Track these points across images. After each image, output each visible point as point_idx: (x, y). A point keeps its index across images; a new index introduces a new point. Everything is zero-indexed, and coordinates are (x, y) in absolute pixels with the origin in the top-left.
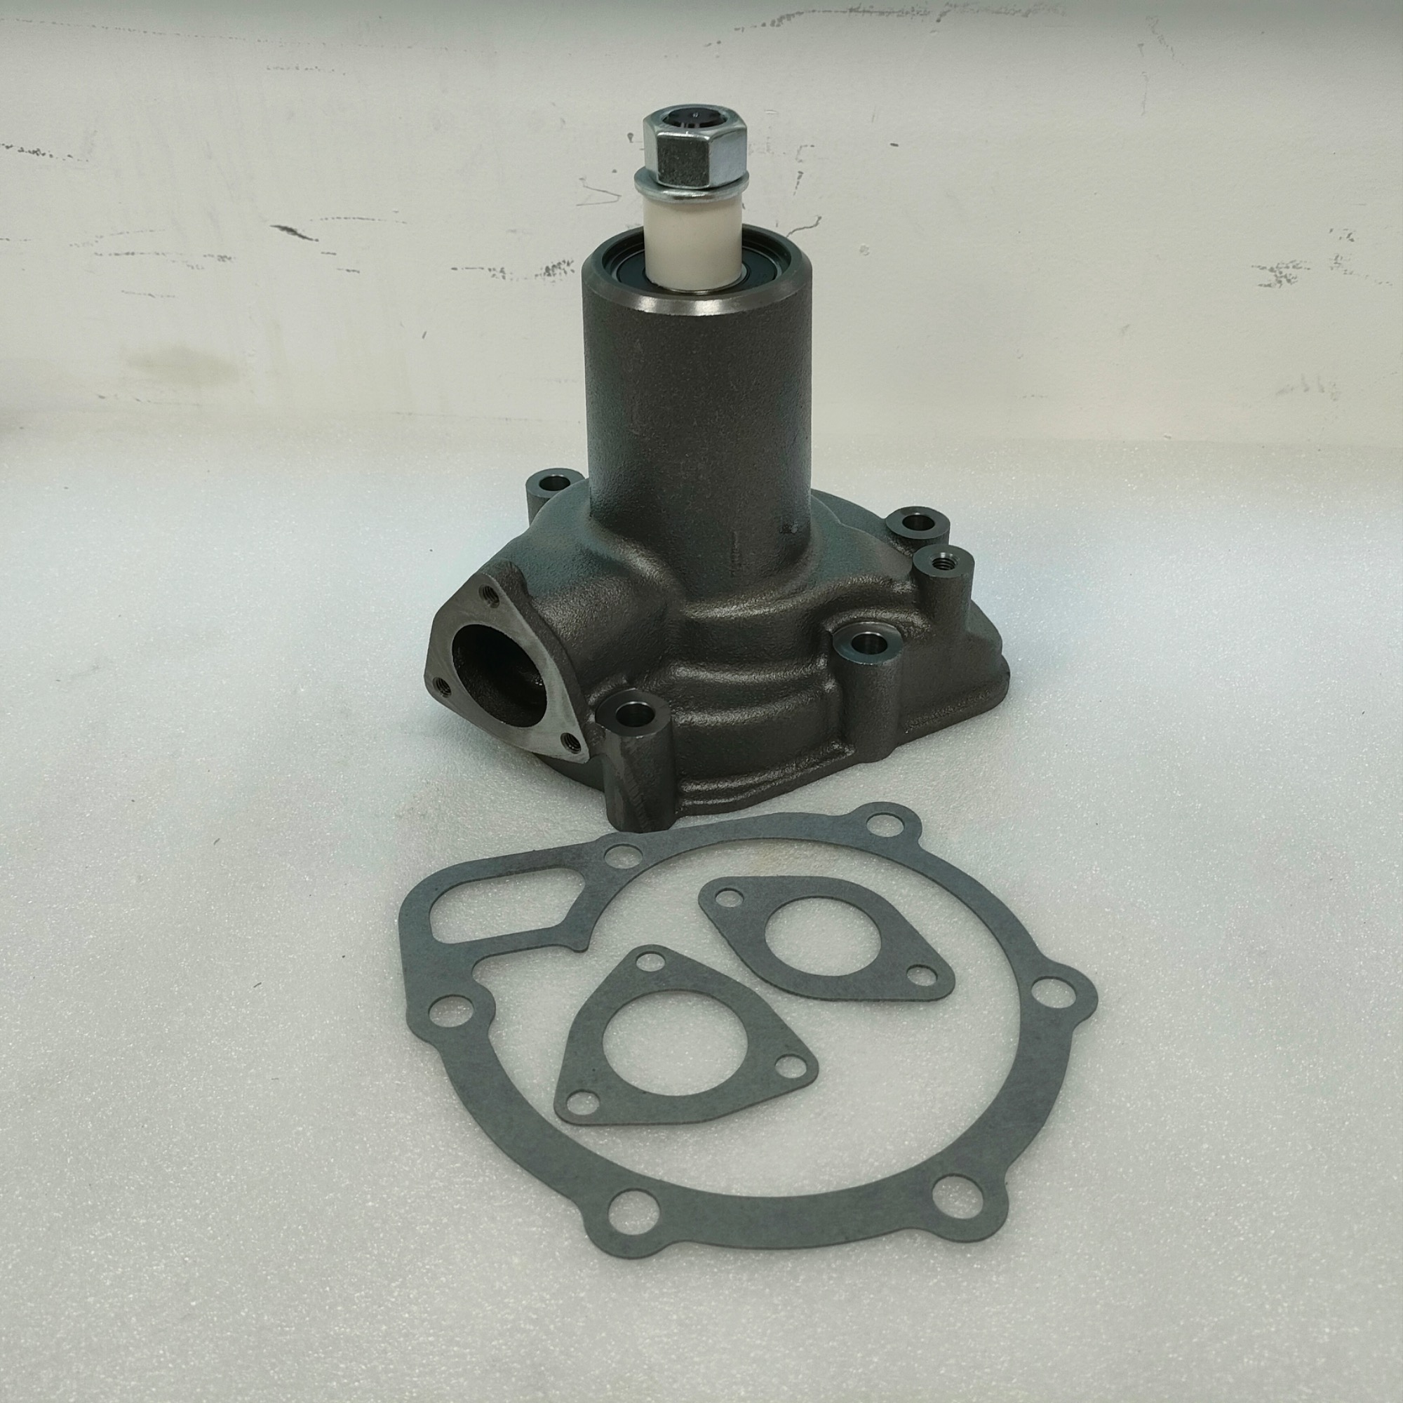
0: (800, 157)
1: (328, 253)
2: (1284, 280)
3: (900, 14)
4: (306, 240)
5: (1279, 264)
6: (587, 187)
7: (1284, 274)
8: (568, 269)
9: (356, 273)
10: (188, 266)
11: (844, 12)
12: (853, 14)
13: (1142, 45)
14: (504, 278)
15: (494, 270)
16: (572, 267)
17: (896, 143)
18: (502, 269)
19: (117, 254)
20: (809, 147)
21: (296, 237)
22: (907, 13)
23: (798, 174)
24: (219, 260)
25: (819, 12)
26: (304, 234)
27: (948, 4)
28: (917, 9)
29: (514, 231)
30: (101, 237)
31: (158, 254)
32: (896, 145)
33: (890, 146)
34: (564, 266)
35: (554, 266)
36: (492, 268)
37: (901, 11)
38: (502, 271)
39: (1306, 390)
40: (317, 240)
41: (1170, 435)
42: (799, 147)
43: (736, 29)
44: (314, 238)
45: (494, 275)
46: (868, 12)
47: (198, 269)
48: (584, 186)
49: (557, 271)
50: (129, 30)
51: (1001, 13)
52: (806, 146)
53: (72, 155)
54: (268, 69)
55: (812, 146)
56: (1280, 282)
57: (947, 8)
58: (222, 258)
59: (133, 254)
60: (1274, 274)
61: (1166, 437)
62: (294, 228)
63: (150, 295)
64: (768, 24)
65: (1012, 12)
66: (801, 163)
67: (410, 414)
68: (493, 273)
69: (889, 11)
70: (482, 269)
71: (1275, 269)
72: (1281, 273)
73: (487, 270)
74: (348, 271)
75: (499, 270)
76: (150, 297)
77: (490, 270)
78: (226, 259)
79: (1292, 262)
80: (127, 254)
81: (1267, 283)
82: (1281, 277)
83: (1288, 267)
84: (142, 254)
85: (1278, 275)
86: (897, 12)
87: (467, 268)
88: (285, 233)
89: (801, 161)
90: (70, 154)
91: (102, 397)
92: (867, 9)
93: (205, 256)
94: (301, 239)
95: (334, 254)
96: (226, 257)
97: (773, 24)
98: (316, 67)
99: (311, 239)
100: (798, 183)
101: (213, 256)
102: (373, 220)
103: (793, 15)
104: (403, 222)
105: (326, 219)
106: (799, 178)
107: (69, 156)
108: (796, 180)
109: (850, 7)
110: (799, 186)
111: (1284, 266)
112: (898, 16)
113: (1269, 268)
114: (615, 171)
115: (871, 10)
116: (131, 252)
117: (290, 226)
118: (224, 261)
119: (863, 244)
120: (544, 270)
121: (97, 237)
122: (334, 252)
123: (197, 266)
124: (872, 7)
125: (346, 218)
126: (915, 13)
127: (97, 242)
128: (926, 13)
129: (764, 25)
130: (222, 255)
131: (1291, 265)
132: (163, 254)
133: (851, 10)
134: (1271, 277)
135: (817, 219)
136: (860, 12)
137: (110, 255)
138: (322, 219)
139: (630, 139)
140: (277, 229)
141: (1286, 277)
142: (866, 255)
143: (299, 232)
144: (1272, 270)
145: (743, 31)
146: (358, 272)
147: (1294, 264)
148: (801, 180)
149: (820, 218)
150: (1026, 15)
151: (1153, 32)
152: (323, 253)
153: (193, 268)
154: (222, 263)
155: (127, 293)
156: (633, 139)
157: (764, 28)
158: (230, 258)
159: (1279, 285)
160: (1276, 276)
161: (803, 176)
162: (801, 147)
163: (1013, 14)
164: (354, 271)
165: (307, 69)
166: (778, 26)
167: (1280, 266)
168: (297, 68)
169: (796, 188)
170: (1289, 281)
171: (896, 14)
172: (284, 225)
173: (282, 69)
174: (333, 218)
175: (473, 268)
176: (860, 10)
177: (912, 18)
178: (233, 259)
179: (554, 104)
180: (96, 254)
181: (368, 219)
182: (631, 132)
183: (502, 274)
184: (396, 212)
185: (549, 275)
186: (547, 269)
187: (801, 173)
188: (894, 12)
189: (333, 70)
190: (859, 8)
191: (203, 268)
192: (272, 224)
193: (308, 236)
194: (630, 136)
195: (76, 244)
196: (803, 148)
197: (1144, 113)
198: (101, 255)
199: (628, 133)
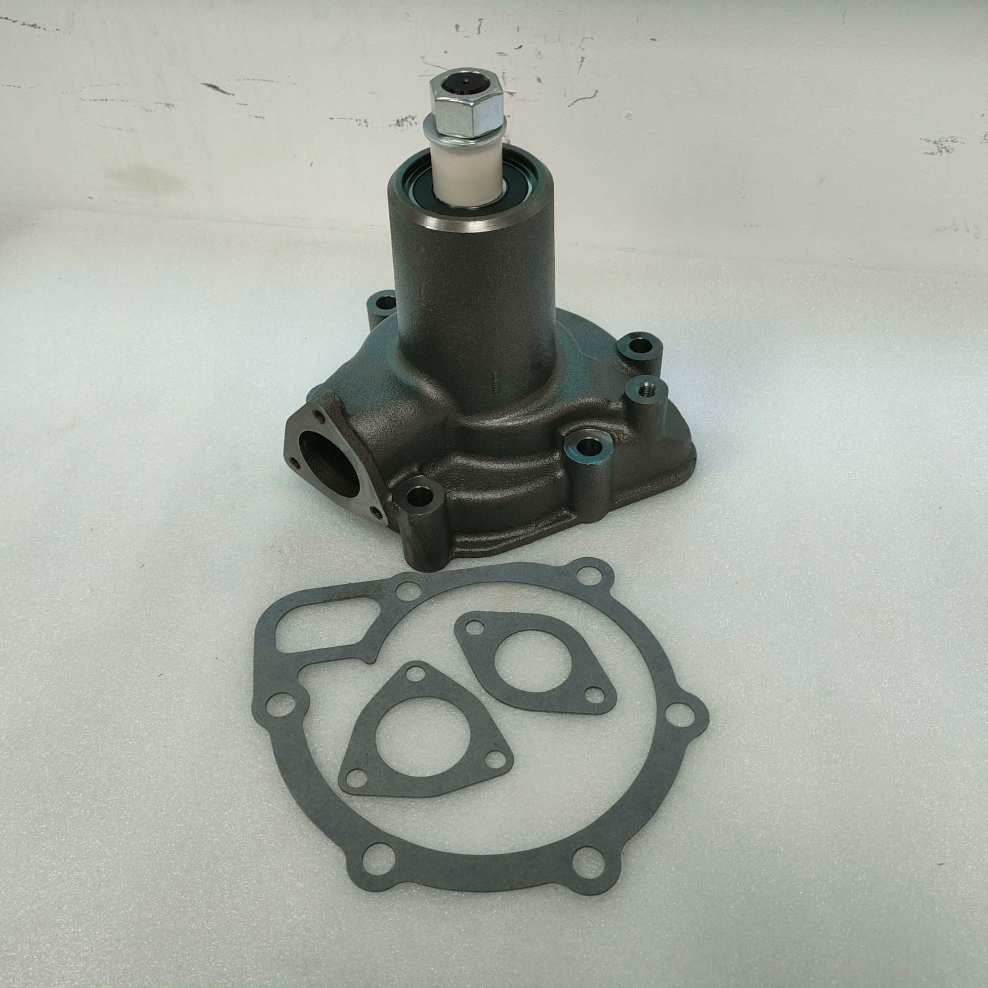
0: (582, 46)
1: (242, 104)
2: (944, 150)
4: (225, 95)
5: (940, 138)
6: (426, 63)
7: (944, 146)
8: (412, 122)
9: (261, 119)
10: (145, 110)
14: (367, 126)
15: (360, 120)
16: (416, 120)
17: (654, 38)
18: (366, 120)
19: (95, 100)
20: (589, 39)
21: (219, 92)
23: (581, 59)
24: (166, 106)
26: (224, 90)
29: (374, 93)
30: (84, 87)
31: (123, 101)
32: (655, 40)
33: (650, 40)
34: (410, 120)
35: (402, 119)
36: (358, 118)
38: (365, 121)
39: (956, 230)
40: (233, 95)
41: (851, 257)
42: (582, 39)
44: (231, 93)
45: (360, 124)
47: (152, 112)
48: (424, 62)
49: (405, 123)
52: (587, 38)
53: (59, 29)
55: (592, 38)
56: (941, 152)
58: (168, 105)
59: (106, 100)
60: (936, 145)
61: (848, 258)
62: (217, 85)
63: (119, 129)
66: (583, 51)
67: (303, 219)
68: (359, 122)
70: (351, 119)
71: (938, 142)
72: (942, 145)
73: (355, 120)
74: (256, 117)
75: (363, 120)
76: (119, 131)
77: (357, 120)
78: (170, 106)
79: (951, 137)
80: (102, 100)
81: (931, 152)
82: (942, 148)
83: (947, 141)
84: (112, 100)
85: (940, 146)
87: (340, 118)
88: (211, 89)
89: (583, 49)
90: (58, 28)
91: (91, 198)
93: (156, 103)
94: (222, 94)
95: (246, 105)
96: (170, 104)
99: (229, 94)
100: (581, 65)
101: (161, 103)
102: (273, 81)
104: (294, 84)
105: (240, 80)
106: (582, 61)
107: (57, 29)
108: (579, 63)
110: (581, 68)
111: (945, 140)
113: (933, 141)
114: (446, 52)
116: (104, 99)
117: (214, 84)
118: (169, 107)
119: (628, 112)
120: (395, 122)
121: (80, 87)
122: (246, 103)
123: (151, 110)
125: (253, 80)
127: (80, 91)
130: (168, 103)
131: (950, 140)
132: (127, 101)
134: (934, 148)
135: (594, 92)
137: (90, 100)
138: (236, 80)
139: (457, 29)
140: (204, 86)
141: (945, 148)
142: (630, 120)
143: (221, 88)
144: (935, 142)
146: (263, 118)
147: (953, 138)
148: (583, 63)
149: (597, 92)
152: (238, 104)
153: (148, 111)
154: (168, 108)
155: (103, 127)
156: (459, 29)
158: (173, 106)
159: (940, 154)
160: (938, 147)
161: (585, 60)
162: (584, 39)
164: (260, 117)
167: (941, 140)
169: (580, 69)
170: (948, 151)
172: (209, 83)
174: (244, 79)
175: (344, 119)
178: (175, 106)
180: (81, 99)
181: (269, 81)
182: (458, 24)
183: (365, 124)
184: (289, 76)
185: (399, 126)
186: (398, 121)
187: (583, 58)
191: (155, 112)
192: (202, 82)
193: (227, 91)
194: (457, 27)
195: (66, 92)
196: (585, 40)
197: (843, 23)
198: (84, 100)
199: (455, 24)
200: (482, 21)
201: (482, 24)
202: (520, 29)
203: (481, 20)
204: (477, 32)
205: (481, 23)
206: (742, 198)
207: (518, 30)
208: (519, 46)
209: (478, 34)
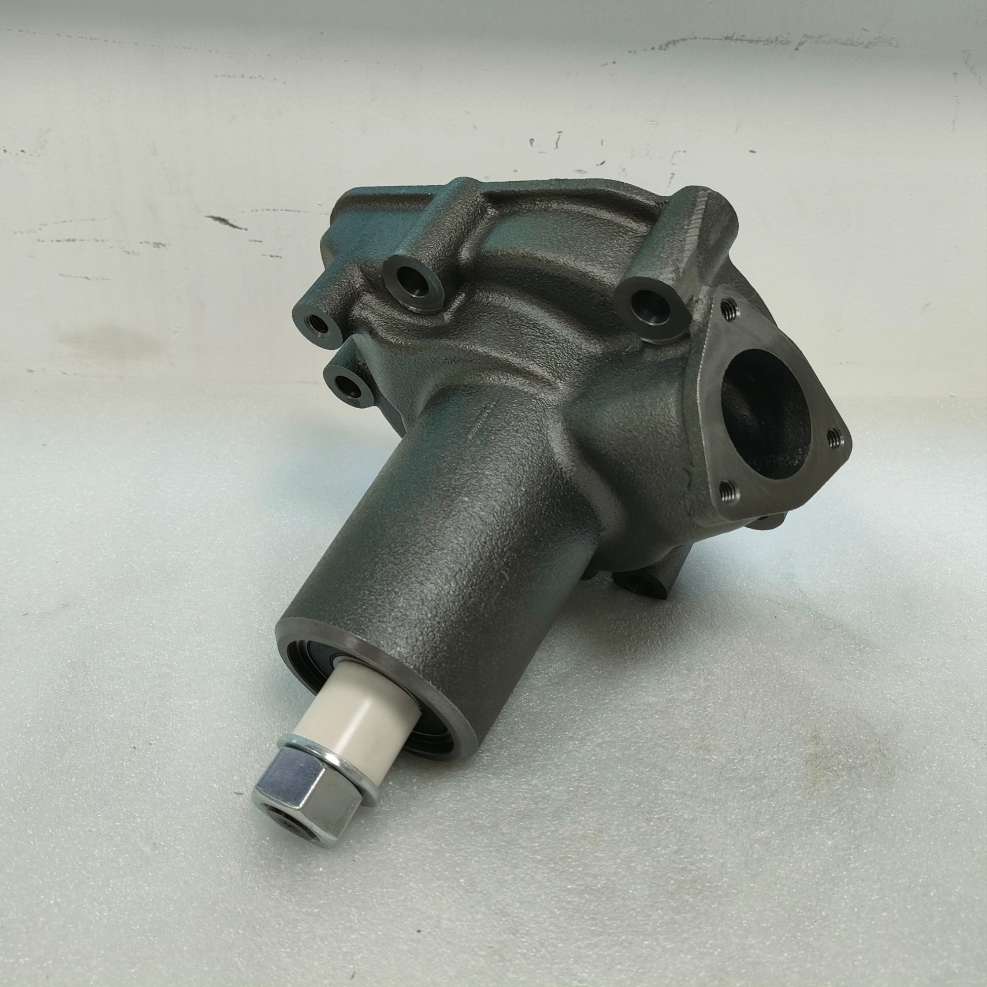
0: (673, 161)
1: (255, 241)
3: (766, 42)
4: (236, 229)
9: (278, 258)
10: (125, 252)
11: (721, 40)
12: (728, 41)
13: (957, 73)
17: (753, 150)
19: (58, 241)
20: (682, 152)
21: (228, 226)
22: (772, 42)
23: (670, 176)
24: (154, 246)
25: (700, 39)
26: (234, 224)
27: (805, 35)
28: (780, 39)
30: (45, 225)
31: (97, 241)
32: (754, 152)
33: (749, 153)
37: (767, 40)
40: (246, 229)
42: (673, 153)
43: (630, 52)
44: (244, 227)
46: (741, 40)
47: (134, 254)
50: (91, 39)
51: (847, 44)
52: (679, 151)
53: (25, 150)
54: (216, 76)
55: (685, 152)
57: (804, 39)
58: (157, 245)
59: (74, 240)
62: (226, 217)
63: (86, 278)
64: (657, 47)
65: (856, 44)
66: (673, 167)
69: (757, 39)
74: (272, 256)
76: (86, 280)
78: (160, 246)
80: (68, 240)
84: (82, 240)
86: (764, 41)
88: (217, 223)
89: (674, 164)
90: (23, 149)
91: (30, 371)
92: (740, 37)
93: (141, 243)
94: (231, 228)
95: (261, 242)
96: (161, 244)
97: (661, 48)
98: (260, 76)
99: (241, 229)
100: (670, 183)
101: (148, 243)
102: (299, 212)
103: (678, 41)
104: (325, 214)
105: (257, 211)
106: (672, 178)
107: (23, 151)
108: (669, 180)
109: (725, 36)
112: (764, 44)
114: (515, 171)
115: (743, 38)
116: (72, 238)
117: (222, 216)
118: (159, 247)
121: (41, 225)
122: (260, 239)
123: (133, 252)
124: (743, 36)
125: (274, 210)
126: (778, 42)
127: (40, 229)
128: (787, 43)
129: (653, 49)
130: (157, 241)
132: (102, 241)
133: (727, 38)
136: (734, 40)
137: (52, 241)
138: (252, 211)
139: (531, 144)
140: (211, 219)
143: (230, 222)
145: (635, 53)
146: (281, 257)
148: (672, 181)
150: (867, 47)
151: (966, 63)
152: (250, 241)
153: (129, 253)
154: (157, 249)
155: (64, 276)
156: (534, 144)
157: (653, 51)
158: (164, 245)
161: (675, 176)
162: (675, 152)
163: (857, 46)
164: (277, 256)
165: (251, 77)
166: (665, 50)
168: (243, 77)
169: (668, 186)
171: (762, 43)
172: (217, 215)
173: (229, 77)
174: (263, 210)
176: (734, 38)
177: (775, 46)
178: (167, 246)
179: (468, 113)
180: (39, 240)
181: (294, 211)
182: (532, 137)
184: (320, 205)
187: (673, 174)
188: (761, 41)
189: (275, 79)
190: (733, 36)
191: (138, 254)
192: (206, 215)
193: (238, 226)
194: (532, 140)
195: (20, 232)
196: (677, 153)
197: (954, 130)
198: (43, 241)
199: (530, 138)
200: (562, 134)
201: (561, 137)
202: (604, 143)
203: (560, 132)
204: (555, 146)
205: (559, 136)
206: (839, 331)
207: (602, 144)
208: (602, 162)
209: (555, 149)
